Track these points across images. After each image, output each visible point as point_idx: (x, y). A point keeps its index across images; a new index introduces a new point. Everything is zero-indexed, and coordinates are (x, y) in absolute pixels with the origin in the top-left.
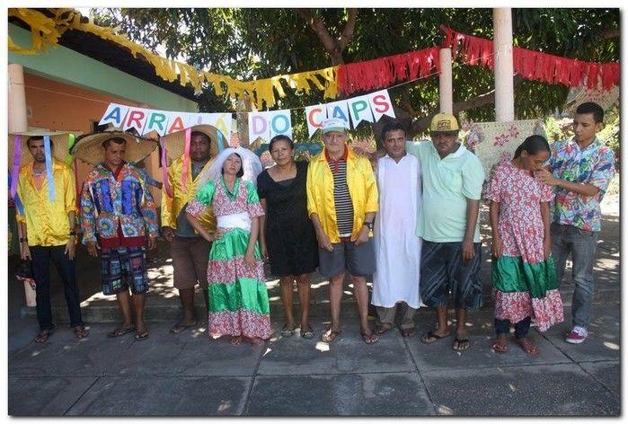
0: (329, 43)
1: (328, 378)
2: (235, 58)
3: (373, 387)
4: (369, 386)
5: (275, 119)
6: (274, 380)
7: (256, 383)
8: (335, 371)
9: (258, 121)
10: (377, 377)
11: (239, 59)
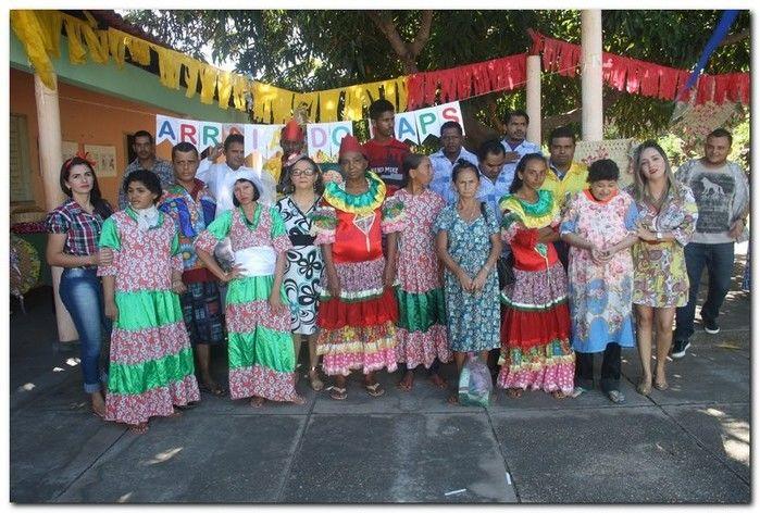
0: (400, 48)
1: (389, 417)
2: (294, 62)
3: (437, 427)
4: (432, 426)
5: (336, 131)
6: (330, 418)
7: (311, 421)
8: (396, 411)
9: (318, 133)
10: (442, 416)
11: (298, 62)
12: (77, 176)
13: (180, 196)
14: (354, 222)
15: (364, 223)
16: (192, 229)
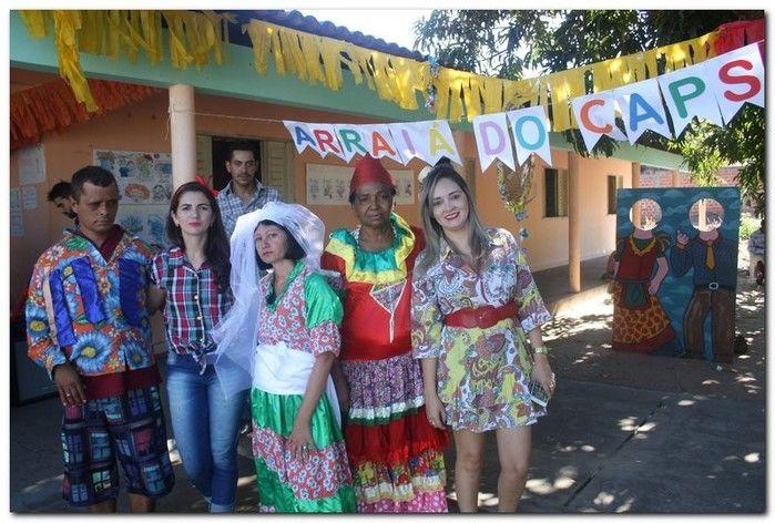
5: (520, 123)
12: (188, 207)
13: (82, 255)
14: (371, 294)
15: (387, 295)
16: (102, 309)
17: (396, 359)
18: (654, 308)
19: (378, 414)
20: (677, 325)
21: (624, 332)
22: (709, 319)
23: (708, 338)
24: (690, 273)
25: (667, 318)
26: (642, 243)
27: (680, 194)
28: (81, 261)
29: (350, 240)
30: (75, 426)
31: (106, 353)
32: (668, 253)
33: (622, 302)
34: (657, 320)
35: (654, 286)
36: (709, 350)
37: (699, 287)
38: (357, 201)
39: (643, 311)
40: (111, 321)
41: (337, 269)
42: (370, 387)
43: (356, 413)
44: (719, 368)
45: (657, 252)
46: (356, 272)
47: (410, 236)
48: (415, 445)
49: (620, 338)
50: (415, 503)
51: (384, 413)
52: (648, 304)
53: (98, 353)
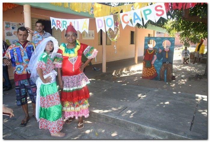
5: (107, 20)
13: (18, 47)
14: (69, 59)
15: (72, 60)
16: (22, 59)
17: (75, 76)
18: (153, 68)
19: (70, 90)
20: (158, 72)
21: (145, 74)
22: (166, 71)
23: (165, 76)
24: (162, 59)
25: (156, 70)
26: (150, 51)
27: (161, 39)
28: (18, 48)
29: (65, 46)
30: (18, 87)
31: (22, 69)
32: (157, 54)
33: (145, 66)
34: (153, 71)
35: (153, 62)
36: (165, 79)
37: (164, 63)
38: (67, 36)
39: (150, 68)
40: (24, 62)
41: (61, 53)
42: (68, 83)
43: (65, 89)
44: (167, 83)
45: (154, 54)
46: (65, 53)
47: (79, 45)
48: (80, 97)
49: (144, 75)
50: (81, 112)
51: (71, 89)
52: (151, 67)
53: (21, 69)
